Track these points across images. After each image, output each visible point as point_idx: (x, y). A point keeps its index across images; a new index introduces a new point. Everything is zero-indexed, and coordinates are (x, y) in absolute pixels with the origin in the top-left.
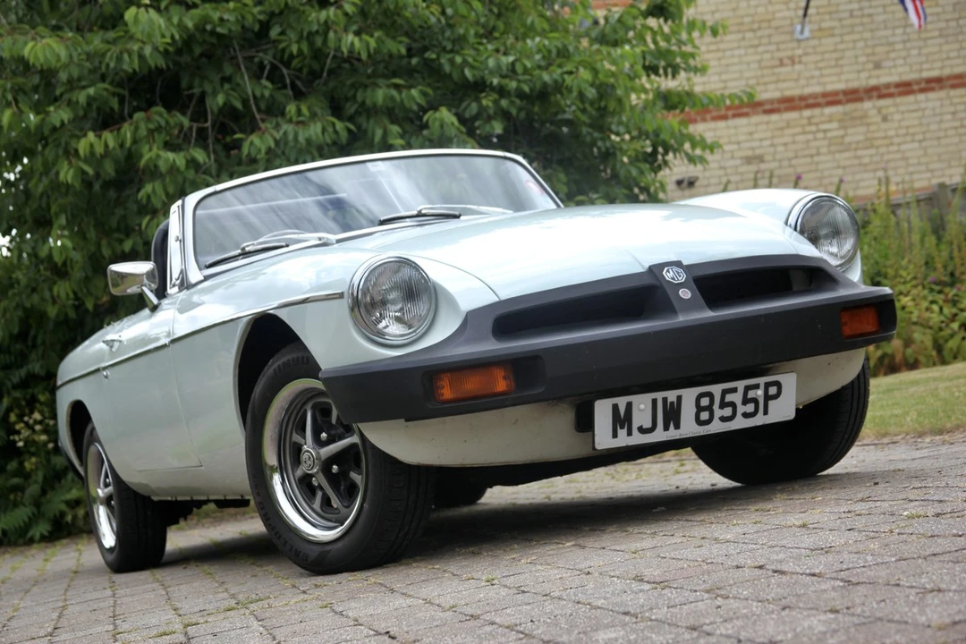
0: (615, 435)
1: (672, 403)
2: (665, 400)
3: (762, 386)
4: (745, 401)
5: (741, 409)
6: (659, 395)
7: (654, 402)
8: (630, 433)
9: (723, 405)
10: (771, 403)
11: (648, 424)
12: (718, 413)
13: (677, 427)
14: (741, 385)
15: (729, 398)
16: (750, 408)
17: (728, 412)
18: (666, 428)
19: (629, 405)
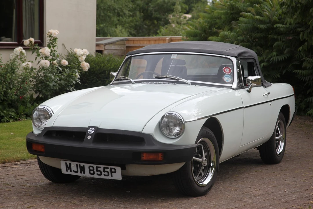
0: (67, 171)
1: (82, 166)
2: (80, 165)
3: (109, 169)
4: (104, 171)
5: (103, 173)
6: (78, 163)
7: (77, 165)
8: (71, 171)
9: (97, 171)
10: (113, 174)
11: (76, 170)
12: (96, 172)
13: (84, 173)
14: (102, 166)
15: (99, 169)
16: (106, 174)
17: (99, 173)
18: (81, 173)
19: (70, 164)
